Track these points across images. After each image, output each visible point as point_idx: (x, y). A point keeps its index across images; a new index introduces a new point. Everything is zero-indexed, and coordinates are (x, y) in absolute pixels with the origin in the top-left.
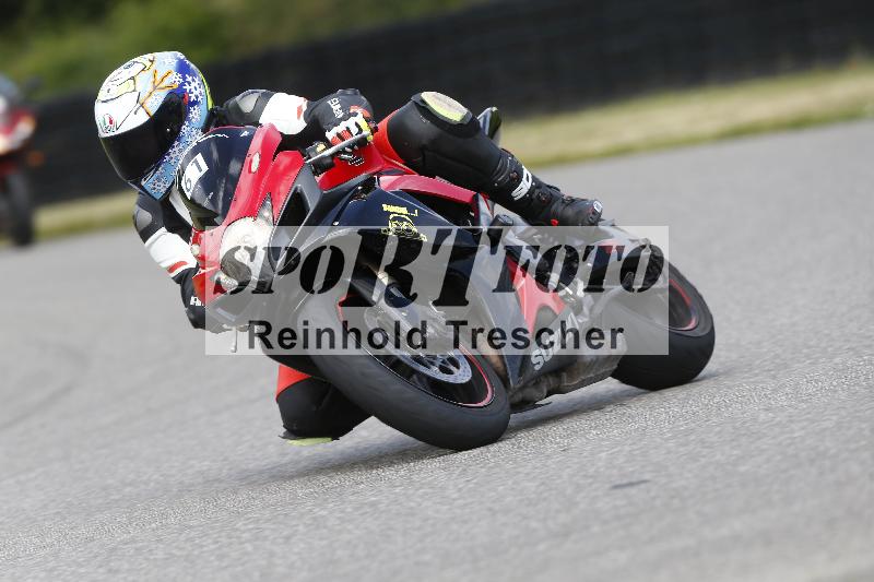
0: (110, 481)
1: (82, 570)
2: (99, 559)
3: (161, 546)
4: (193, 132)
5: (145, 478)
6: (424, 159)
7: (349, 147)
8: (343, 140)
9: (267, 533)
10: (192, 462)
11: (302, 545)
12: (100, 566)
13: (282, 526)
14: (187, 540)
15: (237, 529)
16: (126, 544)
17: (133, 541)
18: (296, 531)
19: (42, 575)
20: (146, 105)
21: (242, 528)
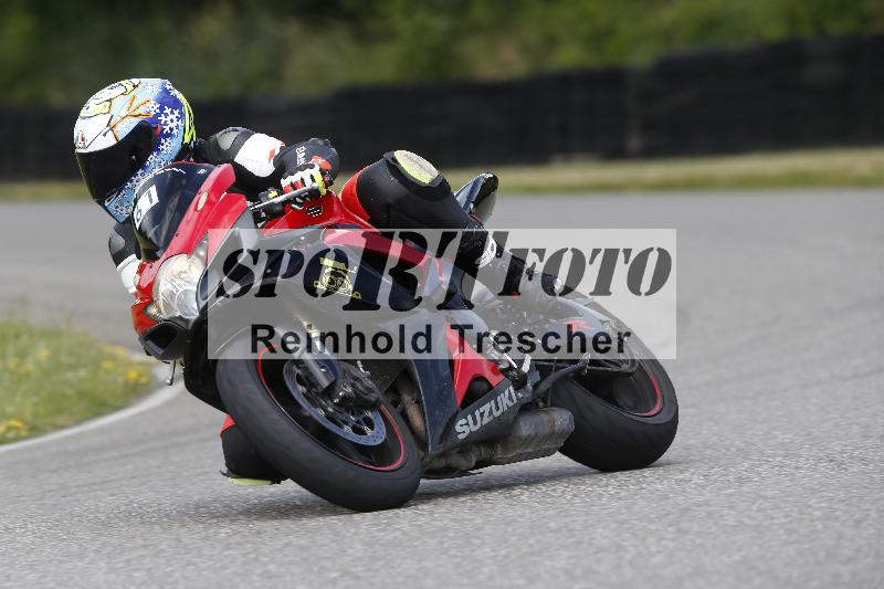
0: (693, 441)
1: (652, 527)
2: (671, 517)
3: (733, 513)
4: (159, 162)
5: (728, 442)
6: (389, 217)
7: (300, 197)
8: (295, 189)
9: (838, 513)
10: (777, 433)
11: (871, 531)
12: (670, 525)
13: (855, 509)
14: (758, 511)
15: (810, 506)
16: (699, 506)
17: (706, 503)
18: (868, 515)
19: (613, 526)
20: (116, 129)
21: (816, 506)
